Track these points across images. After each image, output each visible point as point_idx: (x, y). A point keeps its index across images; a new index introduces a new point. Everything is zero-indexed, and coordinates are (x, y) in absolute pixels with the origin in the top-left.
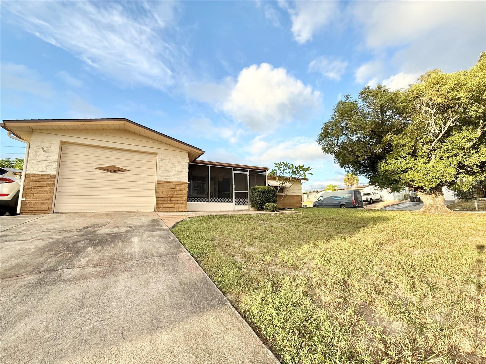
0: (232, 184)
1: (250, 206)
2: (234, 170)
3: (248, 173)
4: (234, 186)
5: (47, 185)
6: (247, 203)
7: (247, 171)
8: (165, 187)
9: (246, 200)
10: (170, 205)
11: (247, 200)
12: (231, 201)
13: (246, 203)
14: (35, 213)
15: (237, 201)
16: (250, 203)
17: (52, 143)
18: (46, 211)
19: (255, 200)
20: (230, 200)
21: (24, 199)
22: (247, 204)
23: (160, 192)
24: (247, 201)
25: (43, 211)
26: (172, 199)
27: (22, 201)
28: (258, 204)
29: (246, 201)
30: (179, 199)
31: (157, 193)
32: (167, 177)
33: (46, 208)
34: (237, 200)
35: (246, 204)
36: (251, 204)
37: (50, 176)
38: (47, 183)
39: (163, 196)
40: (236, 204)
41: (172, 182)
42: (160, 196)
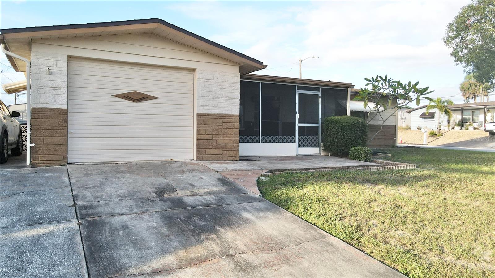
0: (295, 113)
1: (322, 148)
2: (299, 88)
3: (319, 93)
4: (297, 116)
5: (58, 123)
6: (317, 143)
7: (317, 90)
8: (208, 123)
9: (315, 138)
10: (216, 151)
11: (317, 138)
12: (293, 141)
13: (315, 143)
14: (49, 165)
15: (302, 141)
16: (322, 144)
17: (58, 59)
18: (62, 162)
19: (333, 141)
20: (291, 138)
21: (33, 145)
22: (317, 145)
23: (202, 131)
24: (317, 141)
25: (57, 162)
26: (220, 141)
27: (31, 147)
28: (337, 147)
29: (315, 141)
30: (228, 141)
31: (199, 132)
32: (211, 106)
33: (61, 157)
34: (302, 138)
35: (315, 145)
36: (324, 146)
37: (61, 110)
38: (58, 122)
39: (206, 137)
40: (300, 146)
41: (218, 115)
42: (202, 137)
